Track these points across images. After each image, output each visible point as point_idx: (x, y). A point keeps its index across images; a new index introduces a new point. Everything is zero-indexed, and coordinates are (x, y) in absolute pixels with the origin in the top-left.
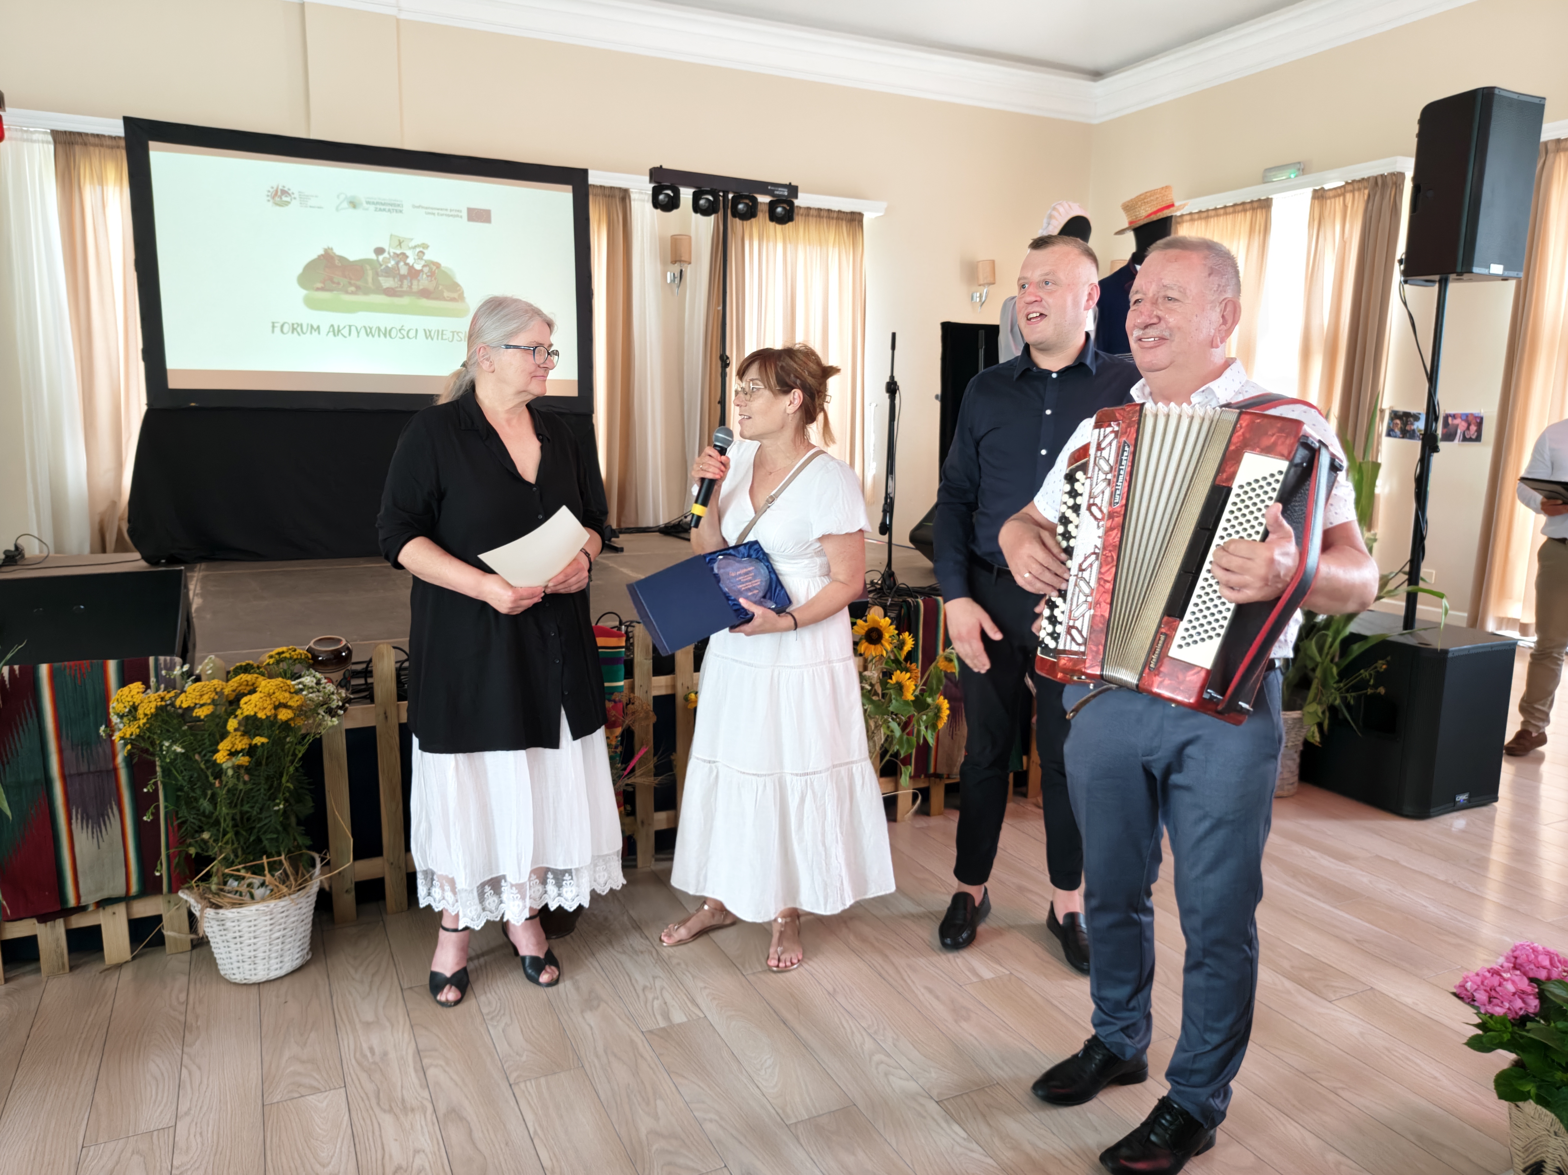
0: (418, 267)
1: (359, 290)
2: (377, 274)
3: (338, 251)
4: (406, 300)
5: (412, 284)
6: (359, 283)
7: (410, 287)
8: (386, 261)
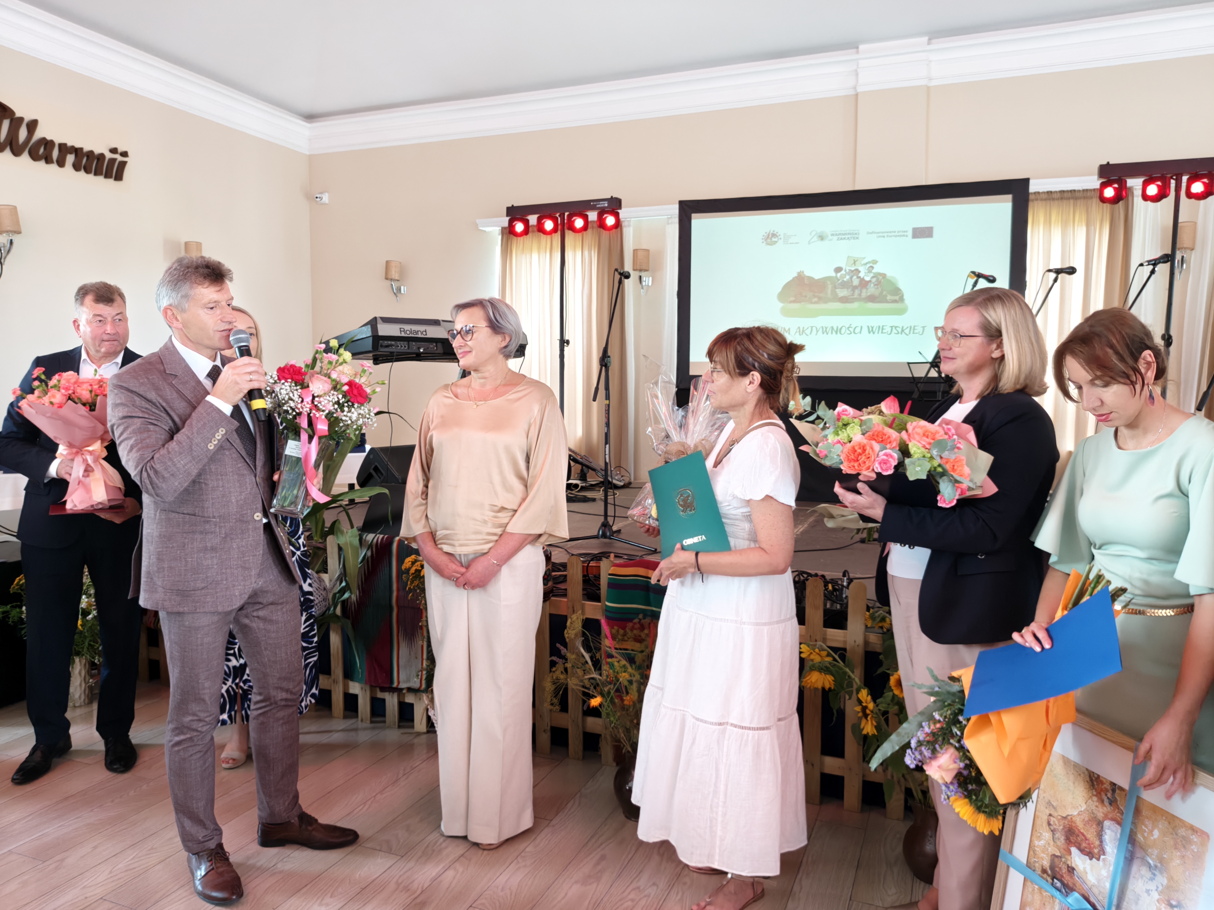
0: (867, 279)
1: (821, 300)
2: (835, 287)
3: (807, 273)
4: (856, 305)
5: (861, 292)
6: (821, 295)
7: (860, 295)
8: (843, 276)
